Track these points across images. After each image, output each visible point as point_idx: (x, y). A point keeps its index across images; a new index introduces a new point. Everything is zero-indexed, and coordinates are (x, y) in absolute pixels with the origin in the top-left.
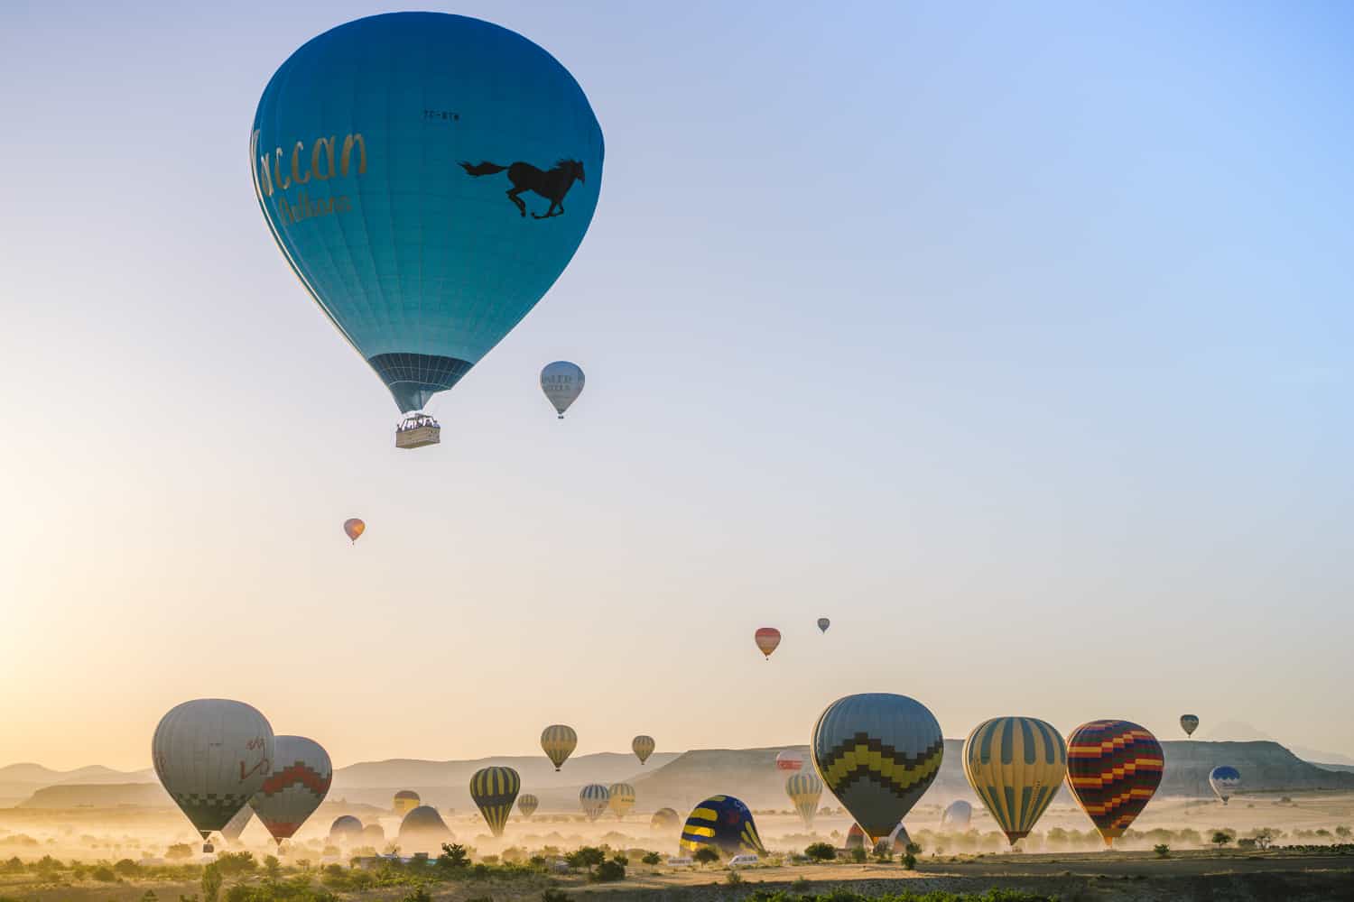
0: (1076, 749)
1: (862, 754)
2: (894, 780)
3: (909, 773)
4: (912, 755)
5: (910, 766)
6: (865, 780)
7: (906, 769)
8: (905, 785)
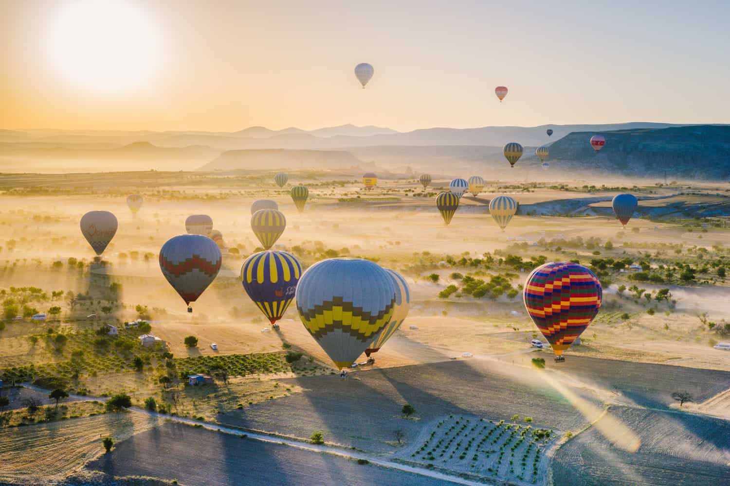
0: (534, 288)
1: (337, 314)
2: (361, 332)
3: (372, 326)
4: (375, 314)
5: (372, 321)
6: (338, 331)
7: (370, 323)
8: (368, 334)
